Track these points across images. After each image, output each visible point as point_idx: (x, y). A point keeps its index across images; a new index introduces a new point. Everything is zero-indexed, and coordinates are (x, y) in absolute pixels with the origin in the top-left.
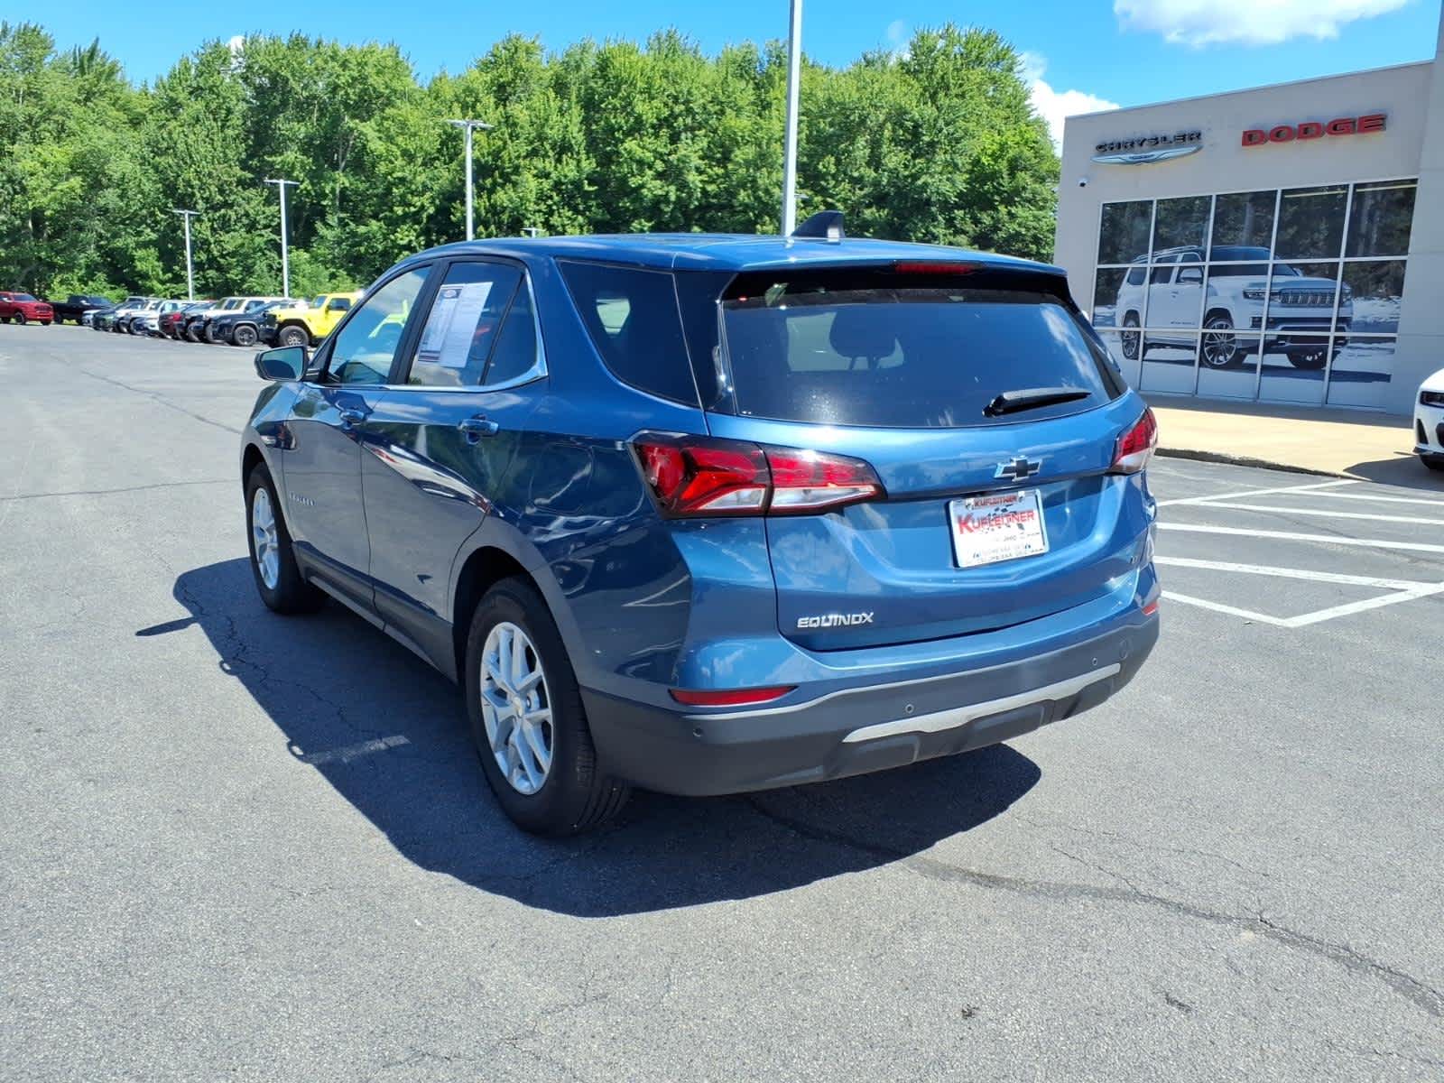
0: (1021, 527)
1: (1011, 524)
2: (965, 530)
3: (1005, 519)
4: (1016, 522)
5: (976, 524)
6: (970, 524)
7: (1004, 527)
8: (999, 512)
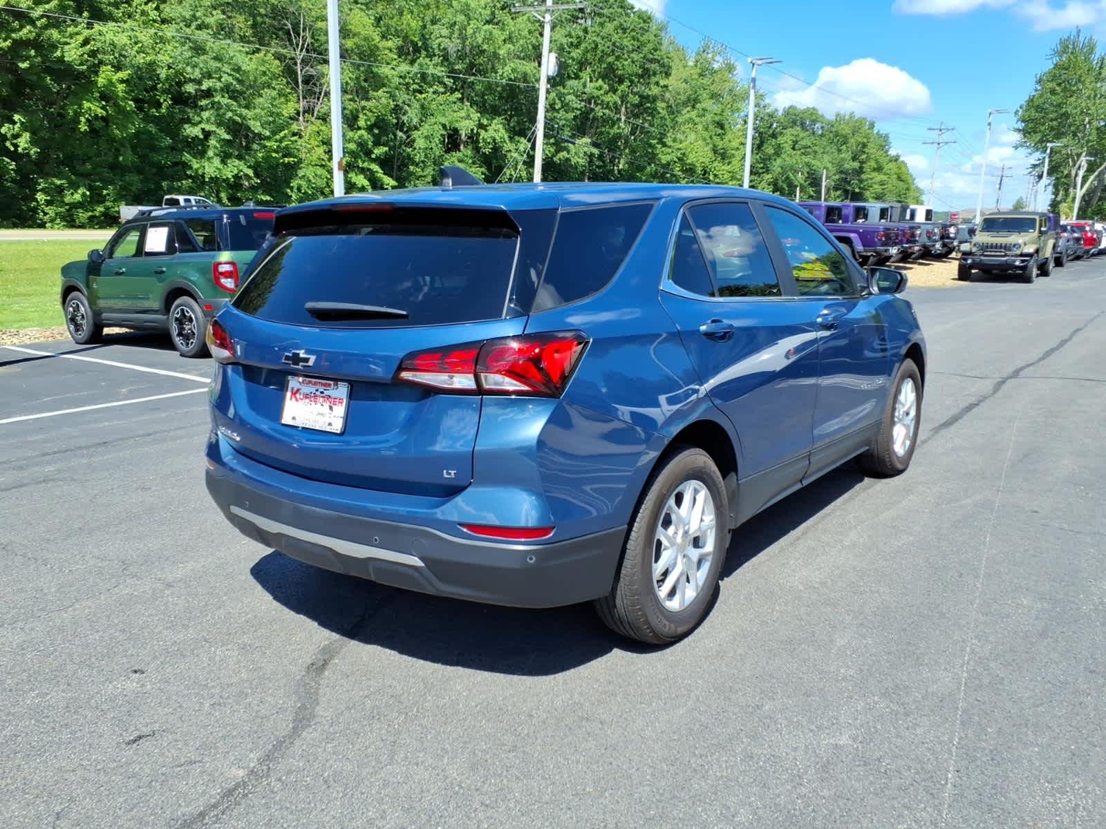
0: (331, 408)
1: (324, 404)
2: (294, 399)
3: (321, 399)
4: (328, 403)
5: (302, 397)
6: (298, 396)
7: (319, 405)
8: (318, 393)
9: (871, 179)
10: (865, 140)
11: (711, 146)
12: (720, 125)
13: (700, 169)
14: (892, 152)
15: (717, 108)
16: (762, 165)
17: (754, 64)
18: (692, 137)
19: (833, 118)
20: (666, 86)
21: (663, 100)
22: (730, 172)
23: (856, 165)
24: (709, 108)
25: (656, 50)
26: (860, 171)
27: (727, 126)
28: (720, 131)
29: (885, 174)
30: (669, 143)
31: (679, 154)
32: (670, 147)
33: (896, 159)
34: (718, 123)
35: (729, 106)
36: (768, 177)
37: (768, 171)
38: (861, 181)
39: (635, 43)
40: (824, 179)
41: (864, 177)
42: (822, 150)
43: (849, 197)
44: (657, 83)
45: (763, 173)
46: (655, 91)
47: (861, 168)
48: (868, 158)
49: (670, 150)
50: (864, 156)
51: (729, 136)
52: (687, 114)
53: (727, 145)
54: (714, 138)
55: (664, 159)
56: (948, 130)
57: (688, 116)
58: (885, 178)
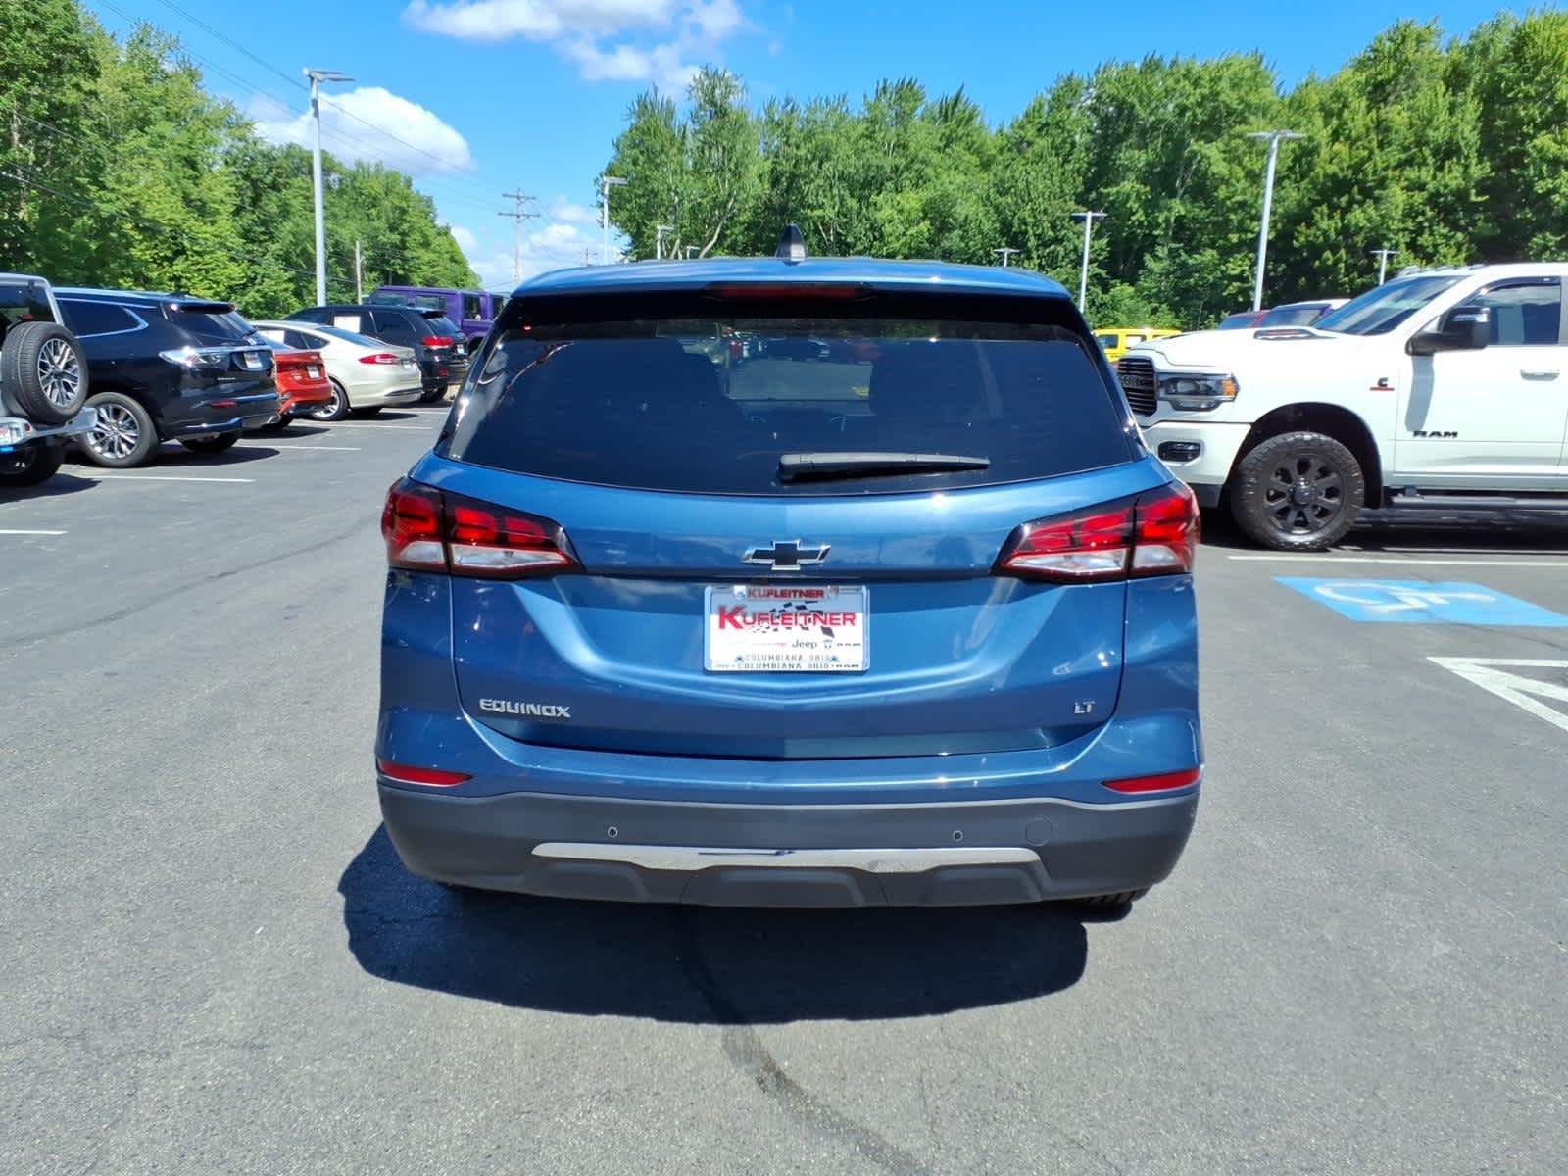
0: (828, 632)
1: (810, 626)
2: (727, 624)
3: (801, 619)
4: (820, 625)
5: (749, 619)
6: (738, 619)
7: (797, 629)
8: (791, 609)
9: (418, 258)
10: (404, 204)
11: (180, 193)
12: (191, 163)
13: (168, 229)
14: (439, 223)
15: (183, 137)
16: (263, 229)
17: (312, 79)
18: (146, 178)
19: (353, 168)
20: (93, 94)
21: (88, 115)
22: (215, 236)
23: (395, 238)
24: (167, 135)
25: (70, 31)
26: (403, 246)
27: (201, 165)
28: (192, 172)
29: (435, 252)
30: (110, 184)
31: (128, 204)
32: (113, 190)
33: (445, 232)
34: (185, 159)
35: (200, 134)
36: (274, 247)
37: (272, 238)
38: (405, 260)
39: (29, 14)
40: (357, 255)
41: (407, 254)
42: (345, 214)
43: (391, 280)
44: (77, 87)
45: (265, 241)
46: (72, 97)
47: (403, 242)
48: (411, 228)
49: (112, 196)
50: (405, 226)
51: (206, 180)
52: (133, 140)
53: (205, 196)
54: (184, 182)
55: (106, 209)
56: (528, 198)
57: (134, 143)
58: (433, 256)
